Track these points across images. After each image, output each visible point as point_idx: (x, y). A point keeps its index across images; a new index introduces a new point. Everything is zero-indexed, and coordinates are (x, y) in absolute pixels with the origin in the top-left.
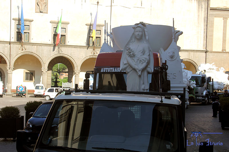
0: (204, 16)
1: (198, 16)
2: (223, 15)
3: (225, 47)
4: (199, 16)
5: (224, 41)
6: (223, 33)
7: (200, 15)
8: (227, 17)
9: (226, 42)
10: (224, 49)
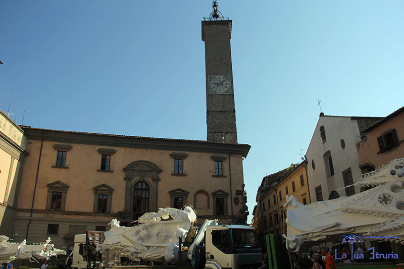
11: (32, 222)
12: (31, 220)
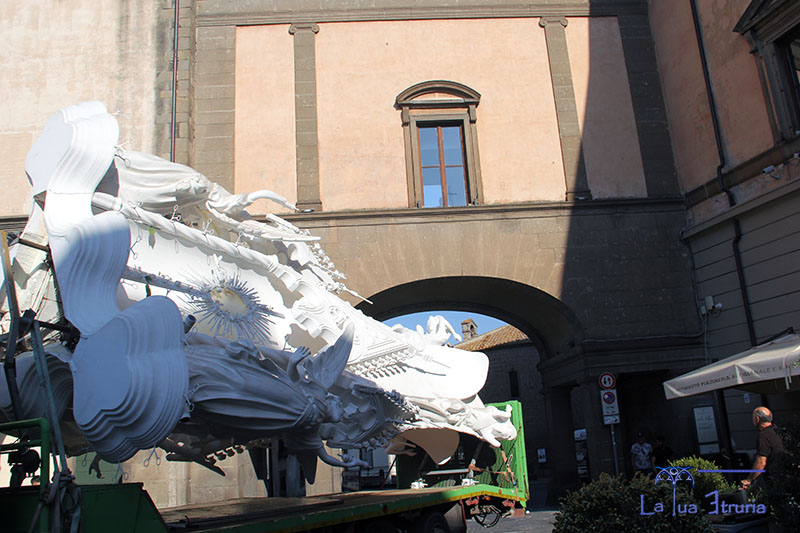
0: (158, 18)
1: (122, 18)
2: (291, 12)
3: (316, 185)
4: (124, 19)
5: (307, 149)
6: (299, 108)
7: (133, 14)
8: (311, 20)
9: (317, 155)
10: (307, 199)
11: (746, 226)
12: (736, 222)
